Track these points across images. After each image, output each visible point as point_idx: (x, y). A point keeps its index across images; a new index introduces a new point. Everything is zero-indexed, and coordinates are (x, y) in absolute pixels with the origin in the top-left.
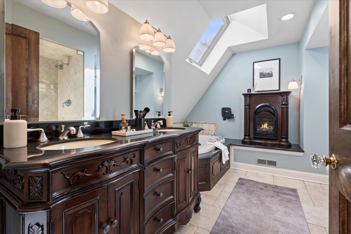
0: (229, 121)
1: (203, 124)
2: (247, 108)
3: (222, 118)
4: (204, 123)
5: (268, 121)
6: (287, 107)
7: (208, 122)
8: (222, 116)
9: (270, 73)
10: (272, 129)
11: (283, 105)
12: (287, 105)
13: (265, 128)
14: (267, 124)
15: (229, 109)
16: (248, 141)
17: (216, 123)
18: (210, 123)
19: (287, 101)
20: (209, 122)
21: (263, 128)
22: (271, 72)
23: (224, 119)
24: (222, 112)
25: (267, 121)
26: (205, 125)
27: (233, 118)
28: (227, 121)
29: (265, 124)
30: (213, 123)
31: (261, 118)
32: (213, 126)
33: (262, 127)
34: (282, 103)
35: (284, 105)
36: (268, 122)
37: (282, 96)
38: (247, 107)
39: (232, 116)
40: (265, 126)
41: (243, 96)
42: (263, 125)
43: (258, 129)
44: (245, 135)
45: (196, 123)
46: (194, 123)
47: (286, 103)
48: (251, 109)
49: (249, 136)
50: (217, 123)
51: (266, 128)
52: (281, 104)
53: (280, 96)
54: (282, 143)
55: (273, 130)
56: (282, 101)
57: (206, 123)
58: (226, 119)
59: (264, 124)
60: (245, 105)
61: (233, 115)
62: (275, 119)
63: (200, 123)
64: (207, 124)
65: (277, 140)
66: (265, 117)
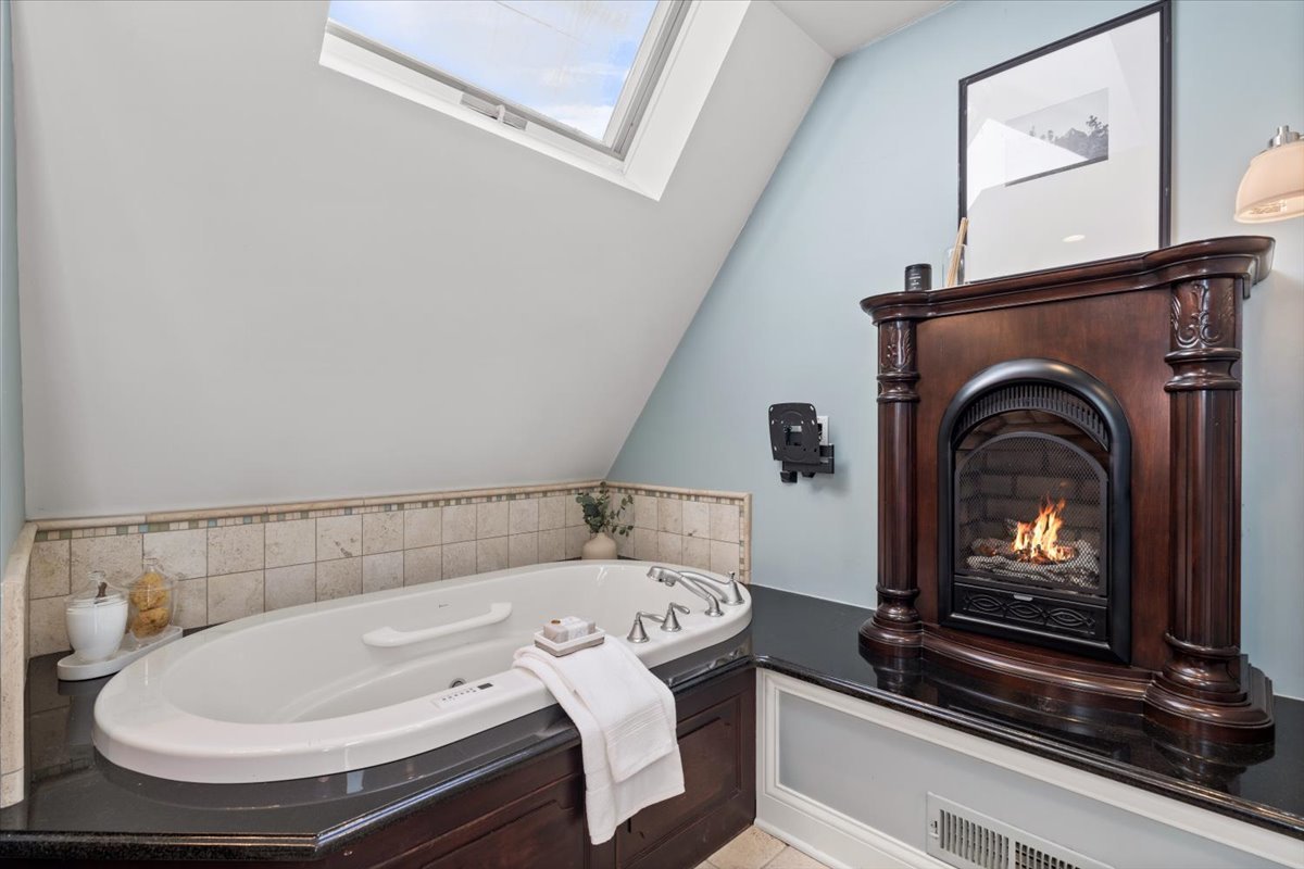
0: (816, 488)
1: (685, 503)
2: (894, 401)
3: (776, 467)
4: (689, 496)
5: (1069, 501)
6: (1221, 378)
7: (705, 492)
8: (776, 456)
9: (1088, 131)
10: (1092, 566)
11: (1178, 364)
12: (1226, 361)
13: (1041, 553)
14: (1055, 524)
15: (805, 412)
16: (901, 640)
17: (742, 500)
18: (718, 498)
19: (1226, 330)
20: (711, 492)
21: (1027, 551)
22: (1093, 122)
23: (790, 477)
24: (774, 430)
25: (1056, 501)
26: (690, 505)
27: (830, 469)
28: (802, 484)
29: (1041, 523)
30: (733, 499)
31: (1016, 474)
32: (729, 512)
33: (1018, 545)
34: (1174, 347)
35: (1194, 362)
36: (1062, 505)
37: (1175, 286)
38: (893, 393)
39: (825, 460)
40: (1042, 537)
41: (869, 318)
42: (1021, 528)
43: (974, 561)
44: (885, 599)
45: (651, 493)
46: (646, 490)
47: (1212, 343)
48: (921, 407)
49: (908, 602)
50: (751, 497)
51: (1052, 553)
52: (1168, 360)
53: (1151, 296)
54: (1179, 706)
55: (1092, 574)
56: (1174, 333)
57: (697, 496)
58: (799, 475)
59: (1031, 521)
60: (885, 382)
61: (827, 451)
62: (1110, 486)
63: (669, 493)
64: (702, 504)
65: (1127, 665)
66: (1045, 471)
